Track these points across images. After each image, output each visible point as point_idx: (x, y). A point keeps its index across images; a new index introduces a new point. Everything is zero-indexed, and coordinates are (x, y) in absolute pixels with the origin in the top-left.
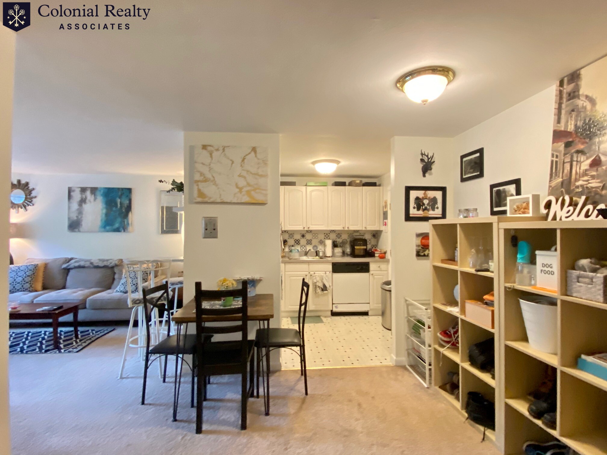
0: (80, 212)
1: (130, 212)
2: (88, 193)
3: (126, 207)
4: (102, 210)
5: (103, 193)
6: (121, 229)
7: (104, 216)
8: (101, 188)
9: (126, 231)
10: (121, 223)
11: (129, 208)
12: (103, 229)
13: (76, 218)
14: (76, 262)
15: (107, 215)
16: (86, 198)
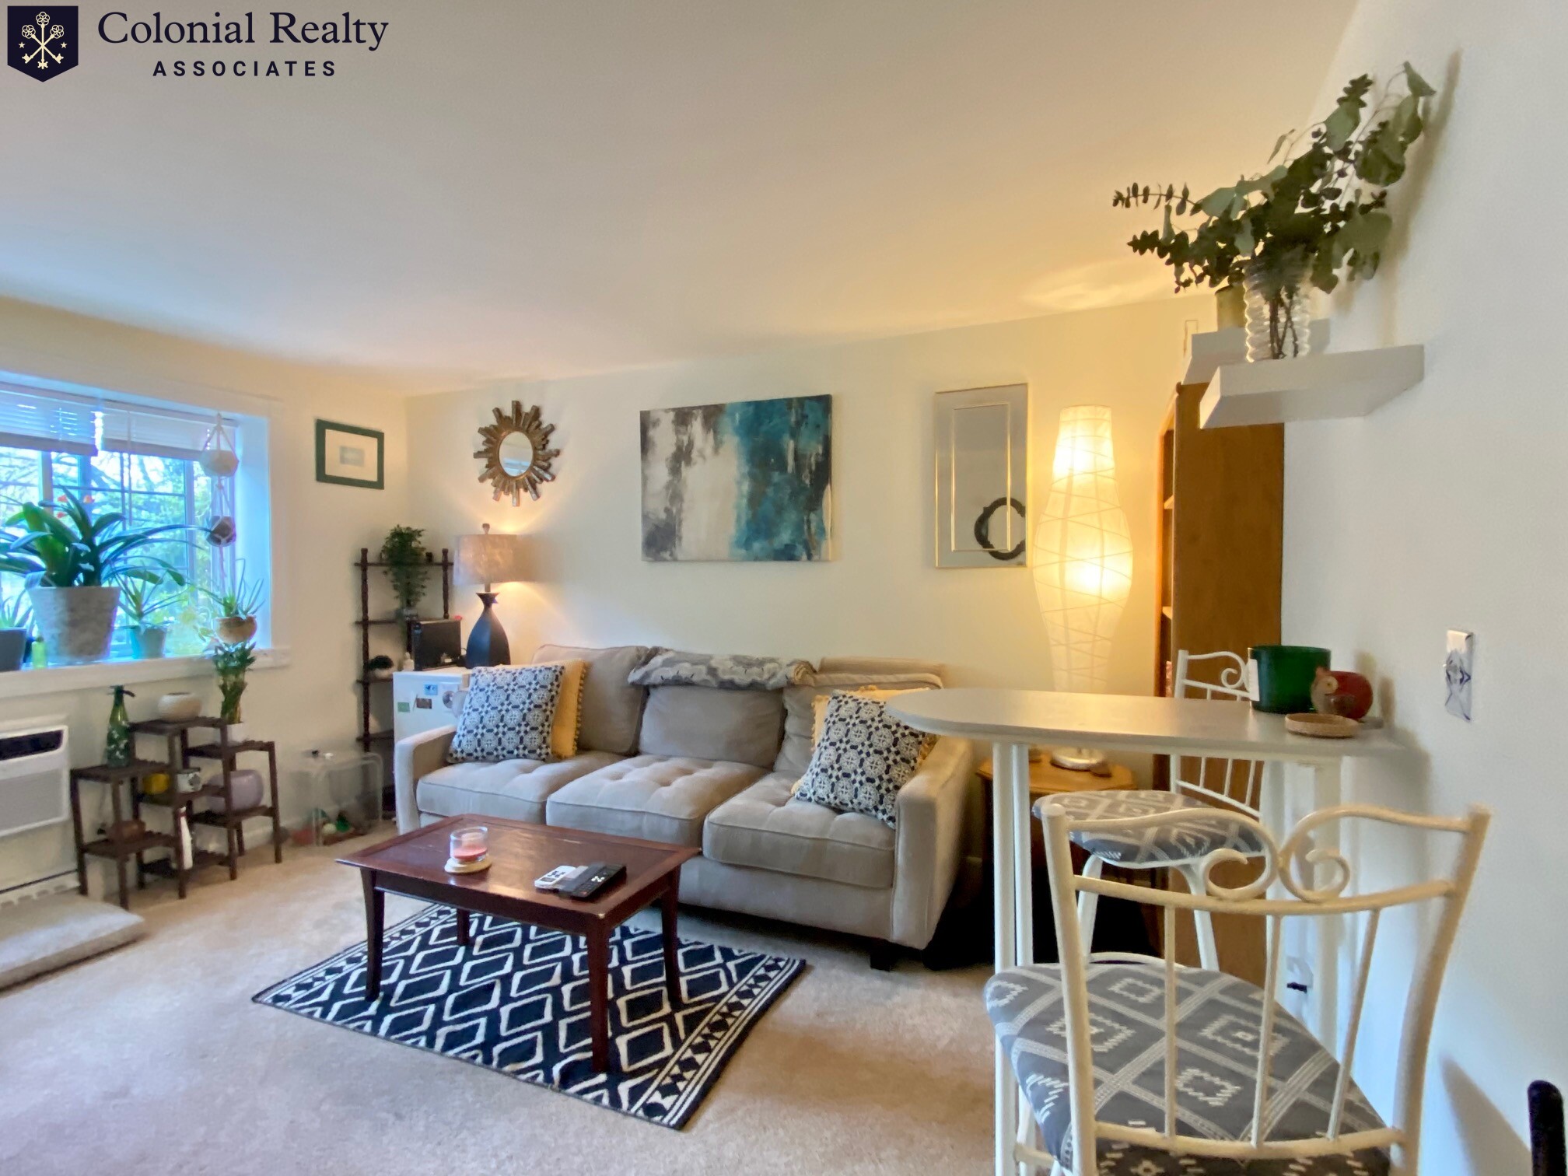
0: (675, 495)
1: (829, 486)
2: (697, 426)
3: (814, 468)
4: (739, 483)
5: (741, 422)
6: (800, 550)
7: (744, 501)
8: (734, 406)
9: (816, 557)
10: (798, 528)
11: (823, 473)
12: (743, 552)
13: (663, 516)
14: (668, 663)
15: (754, 500)
16: (691, 443)
